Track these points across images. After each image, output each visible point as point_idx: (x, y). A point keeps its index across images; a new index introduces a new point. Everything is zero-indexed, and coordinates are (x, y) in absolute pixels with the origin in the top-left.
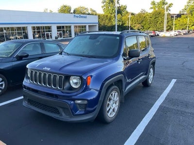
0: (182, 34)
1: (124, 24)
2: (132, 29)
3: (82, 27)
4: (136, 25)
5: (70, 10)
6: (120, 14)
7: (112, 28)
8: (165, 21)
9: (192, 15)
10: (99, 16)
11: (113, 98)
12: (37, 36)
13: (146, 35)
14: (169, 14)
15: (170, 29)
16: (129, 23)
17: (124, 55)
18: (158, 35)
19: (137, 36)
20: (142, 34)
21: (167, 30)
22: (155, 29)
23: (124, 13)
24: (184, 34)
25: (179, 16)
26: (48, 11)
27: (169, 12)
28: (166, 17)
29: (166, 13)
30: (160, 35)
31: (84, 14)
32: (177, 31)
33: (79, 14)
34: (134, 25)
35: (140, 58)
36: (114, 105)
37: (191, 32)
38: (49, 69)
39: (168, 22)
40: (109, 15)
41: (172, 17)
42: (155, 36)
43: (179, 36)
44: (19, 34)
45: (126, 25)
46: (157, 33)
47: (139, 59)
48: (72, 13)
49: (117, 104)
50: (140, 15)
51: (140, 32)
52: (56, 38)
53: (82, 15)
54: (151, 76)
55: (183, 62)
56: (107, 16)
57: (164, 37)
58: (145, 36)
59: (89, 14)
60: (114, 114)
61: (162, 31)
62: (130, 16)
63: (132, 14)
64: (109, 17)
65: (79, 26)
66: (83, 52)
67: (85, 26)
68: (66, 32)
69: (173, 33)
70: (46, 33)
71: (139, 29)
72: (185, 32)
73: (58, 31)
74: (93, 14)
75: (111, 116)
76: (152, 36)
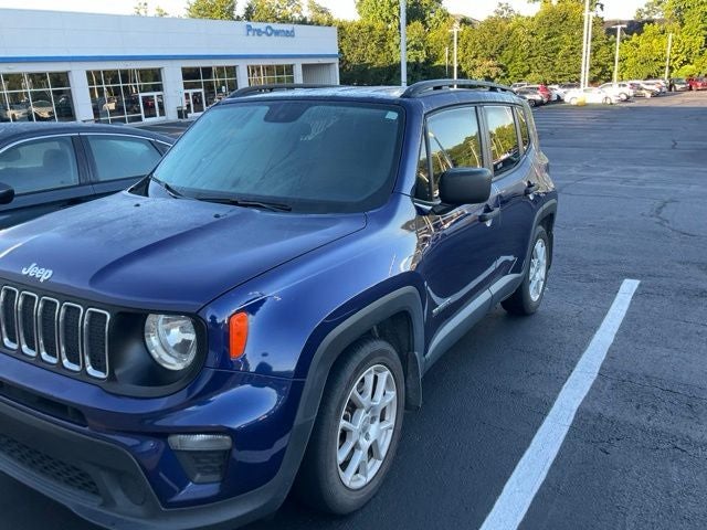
0: (648, 95)
1: (436, 58)
2: (462, 75)
3: (280, 70)
4: (478, 62)
5: (233, 8)
6: (418, 23)
7: (389, 75)
8: (587, 47)
9: (683, 25)
10: (341, 28)
11: (365, 400)
12: (112, 106)
13: (515, 99)
14: (599, 22)
15: (601, 76)
16: (451, 57)
17: (420, 192)
18: (559, 100)
19: (477, 105)
20: (498, 96)
21: (594, 82)
22: (549, 79)
23: (433, 17)
24: (655, 95)
25: (635, 27)
26: (152, 13)
27: (601, 14)
28: (587, 32)
29: (588, 16)
30: (567, 99)
31: (285, 20)
32: (628, 83)
33: (266, 21)
34: (471, 63)
35: (490, 202)
36: (373, 429)
37: (678, 87)
38: (44, 275)
39: (595, 51)
40: (380, 25)
41: (611, 32)
42: (549, 102)
43: (637, 103)
44: (40, 98)
45: (443, 61)
46: (557, 91)
47: (488, 210)
48: (238, 19)
49: (391, 420)
50: (492, 25)
51: (493, 89)
52: (181, 114)
53: (277, 26)
54: (538, 274)
55: (658, 203)
56: (371, 29)
57: (583, 107)
58: (512, 106)
59: (304, 22)
60: (374, 467)
61: (575, 83)
62: (456, 29)
63: (465, 22)
64: (377, 33)
65: (269, 69)
66: (236, 183)
67: (290, 69)
68: (220, 90)
69: (612, 93)
70: (141, 95)
71: (488, 79)
72: (656, 89)
73: (186, 86)
74: (320, 20)
75: (362, 481)
76: (537, 104)
